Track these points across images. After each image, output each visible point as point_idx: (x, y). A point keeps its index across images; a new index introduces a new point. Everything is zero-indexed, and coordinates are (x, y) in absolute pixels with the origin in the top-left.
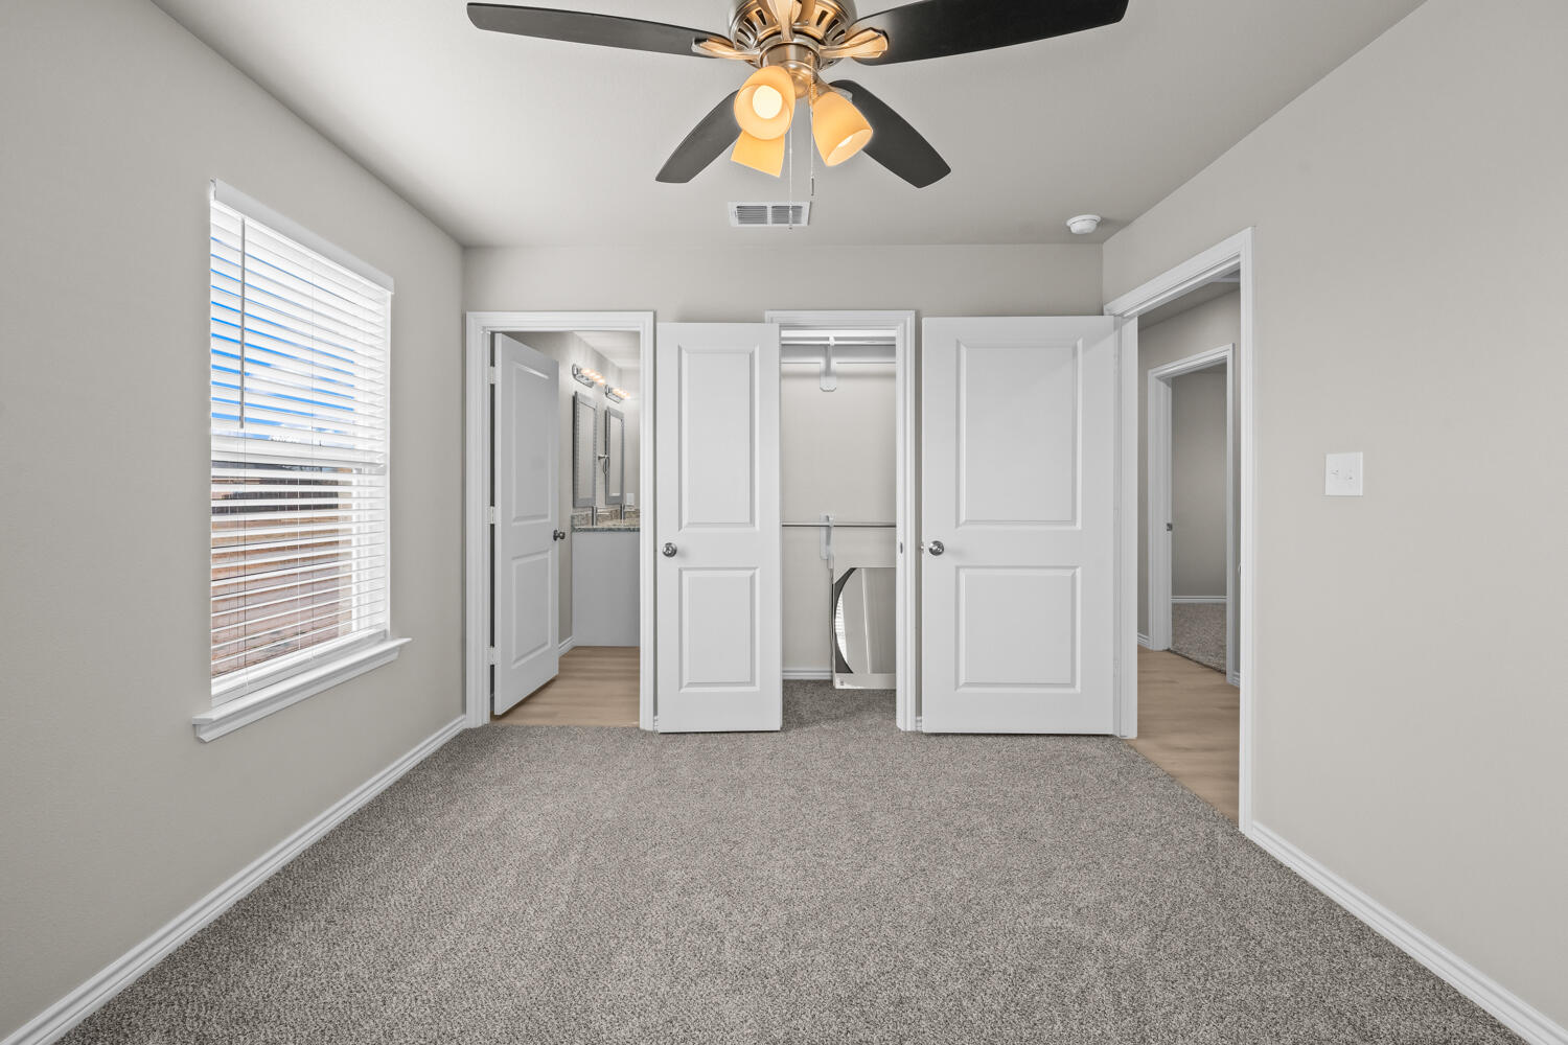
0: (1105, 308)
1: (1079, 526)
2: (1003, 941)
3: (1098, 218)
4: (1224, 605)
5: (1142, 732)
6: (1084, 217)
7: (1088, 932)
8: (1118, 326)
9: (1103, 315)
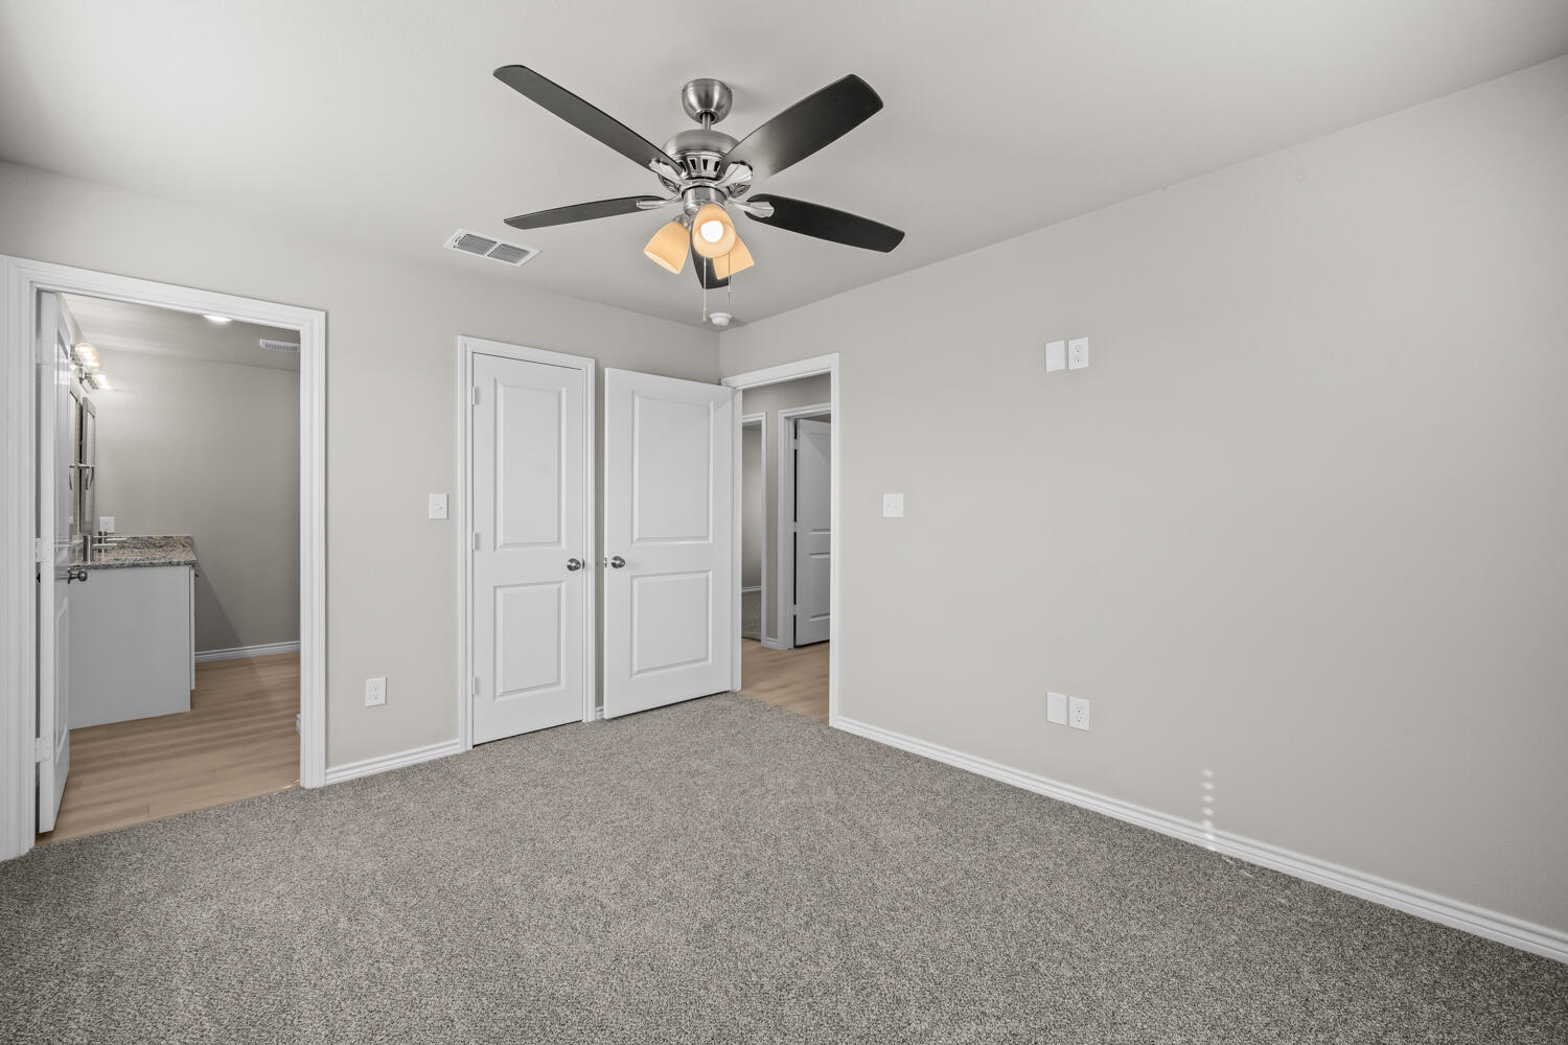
0: (723, 380)
1: (711, 540)
2: (771, 821)
3: (730, 316)
4: (760, 592)
5: (744, 687)
6: (721, 314)
7: (805, 798)
8: (733, 395)
9: (720, 384)
